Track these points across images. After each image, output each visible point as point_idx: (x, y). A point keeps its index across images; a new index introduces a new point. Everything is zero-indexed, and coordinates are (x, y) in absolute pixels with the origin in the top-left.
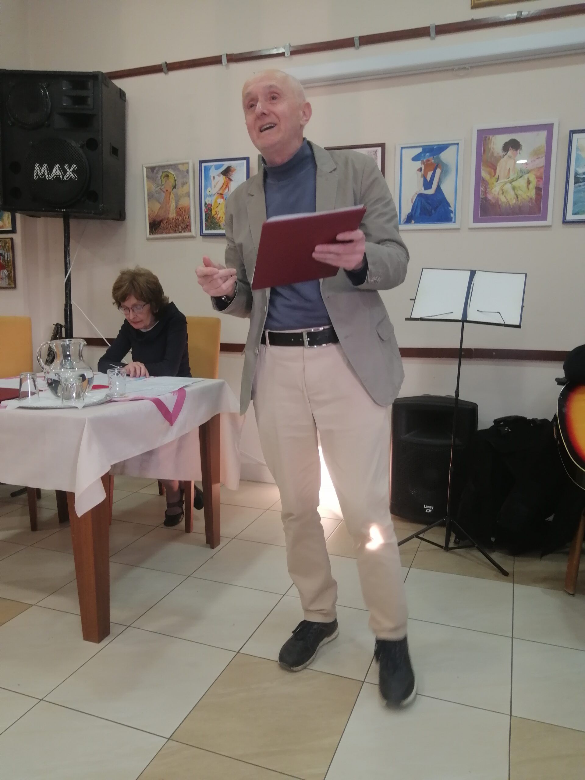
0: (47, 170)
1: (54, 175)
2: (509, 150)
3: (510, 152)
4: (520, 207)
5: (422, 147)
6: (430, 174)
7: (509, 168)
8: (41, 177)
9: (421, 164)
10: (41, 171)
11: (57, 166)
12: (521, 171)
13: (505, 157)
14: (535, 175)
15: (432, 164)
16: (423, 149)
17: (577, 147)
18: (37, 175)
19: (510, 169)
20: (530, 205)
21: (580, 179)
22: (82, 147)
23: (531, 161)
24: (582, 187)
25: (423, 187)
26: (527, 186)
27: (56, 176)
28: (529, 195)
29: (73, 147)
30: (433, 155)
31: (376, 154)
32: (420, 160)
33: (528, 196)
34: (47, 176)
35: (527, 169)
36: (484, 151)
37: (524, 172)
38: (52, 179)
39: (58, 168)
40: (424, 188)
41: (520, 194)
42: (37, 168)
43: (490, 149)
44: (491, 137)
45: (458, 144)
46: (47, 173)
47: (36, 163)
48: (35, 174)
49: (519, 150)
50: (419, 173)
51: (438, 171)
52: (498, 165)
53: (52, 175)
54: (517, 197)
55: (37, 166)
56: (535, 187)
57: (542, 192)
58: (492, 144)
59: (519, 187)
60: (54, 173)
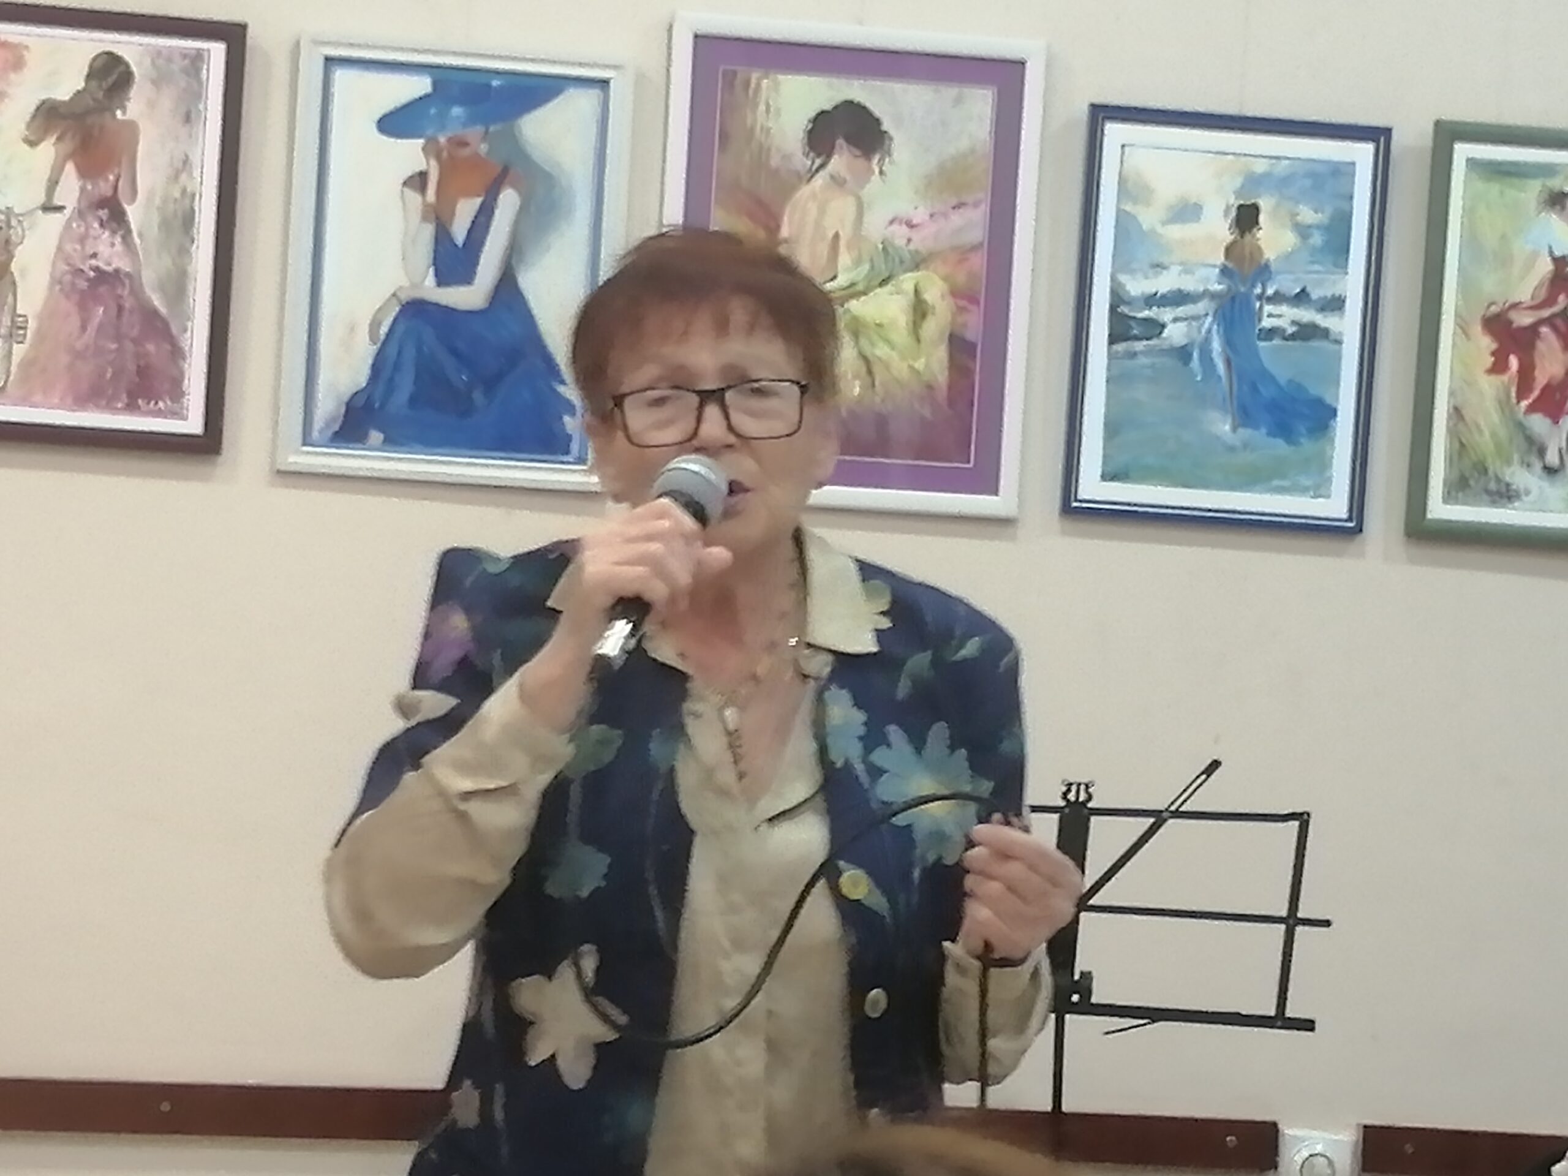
2: (833, 147)
3: (840, 161)
4: (881, 421)
5: (431, 75)
6: (465, 211)
7: (833, 232)
9: (421, 154)
12: (884, 249)
13: (819, 180)
14: (945, 279)
15: (476, 162)
16: (435, 84)
17: (1122, 181)
19: (837, 236)
20: (927, 412)
21: (1133, 323)
23: (932, 216)
24: (1143, 360)
25: (432, 270)
26: (911, 324)
28: (920, 365)
30: (486, 121)
31: (197, 71)
32: (420, 137)
33: (918, 372)
35: (912, 247)
36: (724, 136)
37: (902, 262)
40: (436, 275)
41: (880, 359)
43: (752, 129)
44: (754, 76)
45: (604, 84)
49: (876, 159)
50: (414, 198)
51: (508, 201)
52: (788, 211)
54: (870, 372)
56: (947, 334)
57: (975, 362)
58: (762, 107)
59: (880, 325)
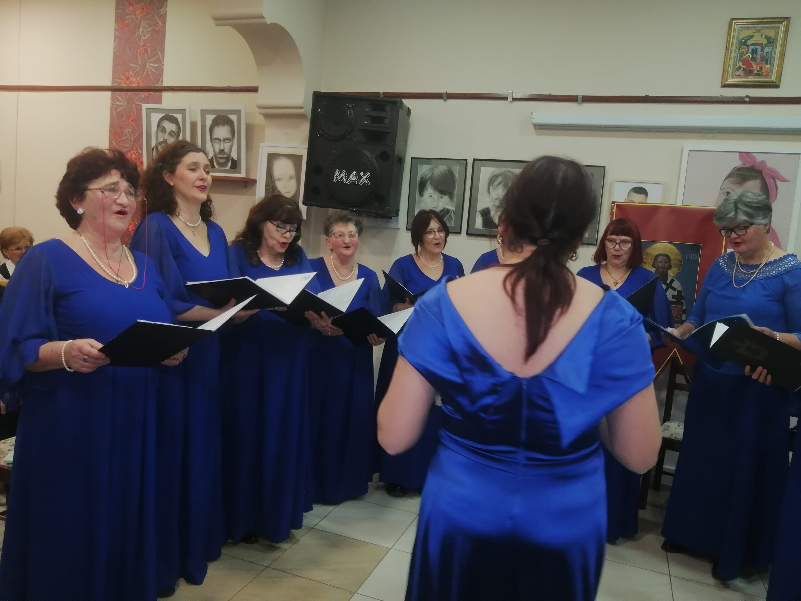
0: (346, 175)
1: (351, 180)
8: (339, 181)
10: (340, 176)
11: (354, 173)
18: (336, 179)
22: (376, 158)
27: (353, 181)
29: (369, 158)
34: (345, 180)
38: (349, 183)
39: (355, 174)
42: (337, 173)
46: (345, 178)
47: (336, 169)
48: (335, 178)
53: (349, 180)
55: (337, 172)
60: (351, 179)
